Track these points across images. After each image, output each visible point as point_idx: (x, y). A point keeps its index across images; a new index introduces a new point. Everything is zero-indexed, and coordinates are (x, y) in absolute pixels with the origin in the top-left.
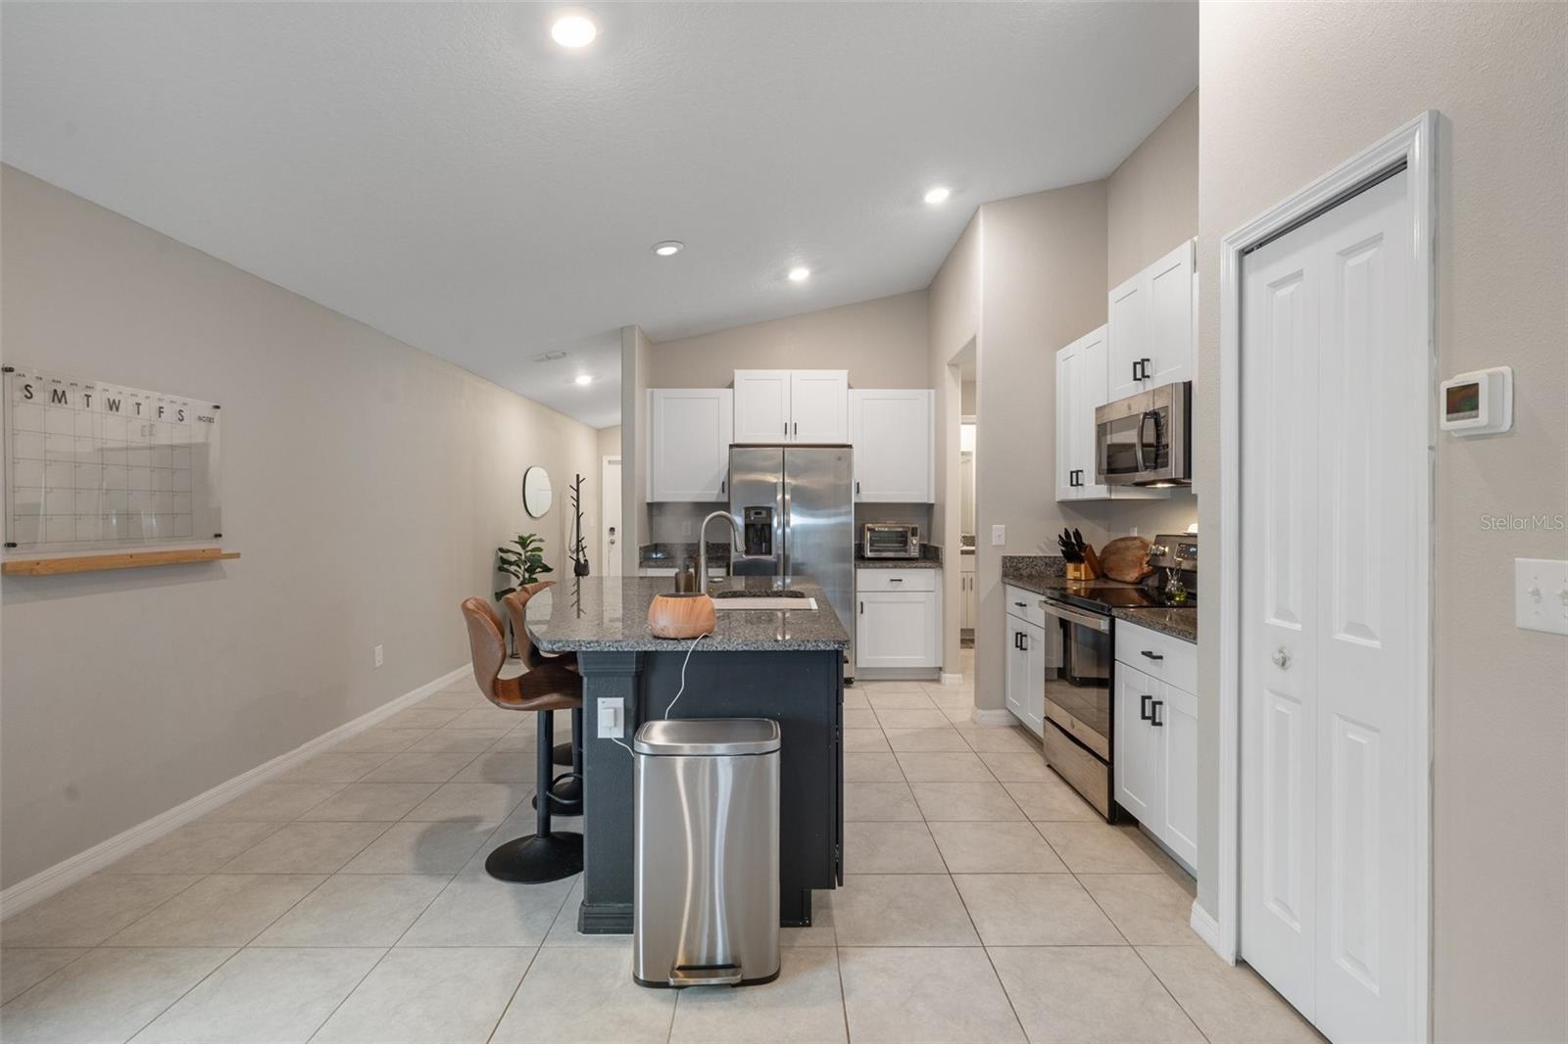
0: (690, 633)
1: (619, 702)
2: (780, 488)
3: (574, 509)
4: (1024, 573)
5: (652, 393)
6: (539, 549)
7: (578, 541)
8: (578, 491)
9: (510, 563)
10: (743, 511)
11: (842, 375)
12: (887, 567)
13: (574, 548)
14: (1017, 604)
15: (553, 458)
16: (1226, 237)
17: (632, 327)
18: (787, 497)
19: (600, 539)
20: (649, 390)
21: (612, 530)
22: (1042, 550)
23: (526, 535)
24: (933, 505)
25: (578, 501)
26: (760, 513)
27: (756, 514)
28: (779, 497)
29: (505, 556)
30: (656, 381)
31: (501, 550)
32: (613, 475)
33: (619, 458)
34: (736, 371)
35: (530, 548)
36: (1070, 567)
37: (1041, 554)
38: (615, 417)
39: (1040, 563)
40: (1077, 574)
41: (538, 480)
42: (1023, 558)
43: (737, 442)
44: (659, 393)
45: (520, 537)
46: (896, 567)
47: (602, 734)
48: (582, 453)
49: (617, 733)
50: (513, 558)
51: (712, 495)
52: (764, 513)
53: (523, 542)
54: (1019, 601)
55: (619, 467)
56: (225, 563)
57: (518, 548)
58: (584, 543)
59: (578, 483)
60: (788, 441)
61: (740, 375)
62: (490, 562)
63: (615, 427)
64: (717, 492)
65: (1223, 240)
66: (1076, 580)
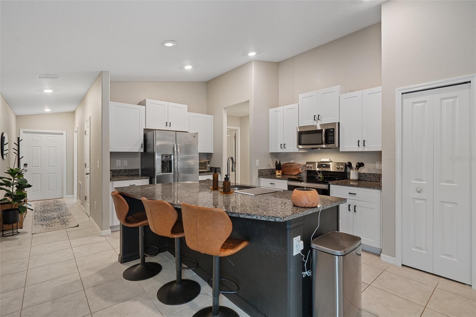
1: (299, 238)
3: (16, 155)
4: (264, 174)
8: (18, 145)
10: (161, 156)
11: (186, 106)
12: (206, 175)
14: (270, 183)
16: (398, 89)
18: (178, 150)
22: (267, 167)
24: (213, 153)
25: (19, 151)
26: (167, 157)
27: (166, 157)
36: (277, 171)
37: (266, 168)
39: (267, 171)
40: (279, 174)
42: (263, 170)
43: (146, 128)
46: (208, 175)
47: (295, 253)
51: (137, 149)
52: (169, 157)
54: (271, 183)
59: (19, 141)
60: (167, 129)
61: (148, 101)
64: (139, 148)
65: (396, 89)
66: (279, 175)
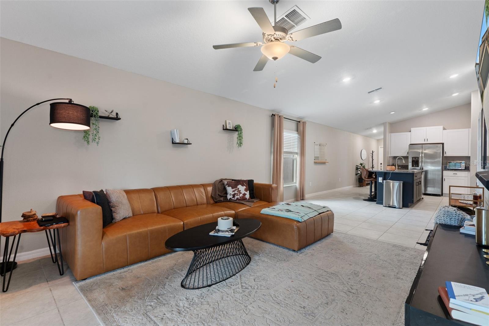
0: (391, 170)
1: (382, 178)
2: (421, 153)
3: (372, 158)
5: (391, 134)
6: (365, 166)
7: (373, 166)
8: (372, 154)
9: (359, 168)
10: (412, 158)
12: (452, 171)
13: (371, 167)
15: (367, 147)
17: (386, 122)
18: (423, 155)
19: (378, 166)
20: (390, 134)
21: (381, 164)
23: (362, 163)
24: (470, 156)
25: (372, 157)
27: (415, 158)
28: (421, 155)
29: (357, 167)
30: (392, 132)
31: (357, 166)
32: (381, 151)
33: (383, 146)
34: (412, 128)
35: (363, 165)
38: (382, 137)
41: (364, 152)
43: (412, 143)
44: (392, 134)
45: (361, 163)
46: (455, 171)
47: (379, 181)
48: (373, 145)
49: (382, 182)
50: (359, 167)
51: (405, 155)
52: (417, 158)
53: (361, 164)
55: (383, 149)
56: (326, 163)
57: (360, 166)
58: (374, 166)
59: (373, 152)
60: (425, 143)
61: (412, 129)
62: (355, 168)
63: (382, 139)
